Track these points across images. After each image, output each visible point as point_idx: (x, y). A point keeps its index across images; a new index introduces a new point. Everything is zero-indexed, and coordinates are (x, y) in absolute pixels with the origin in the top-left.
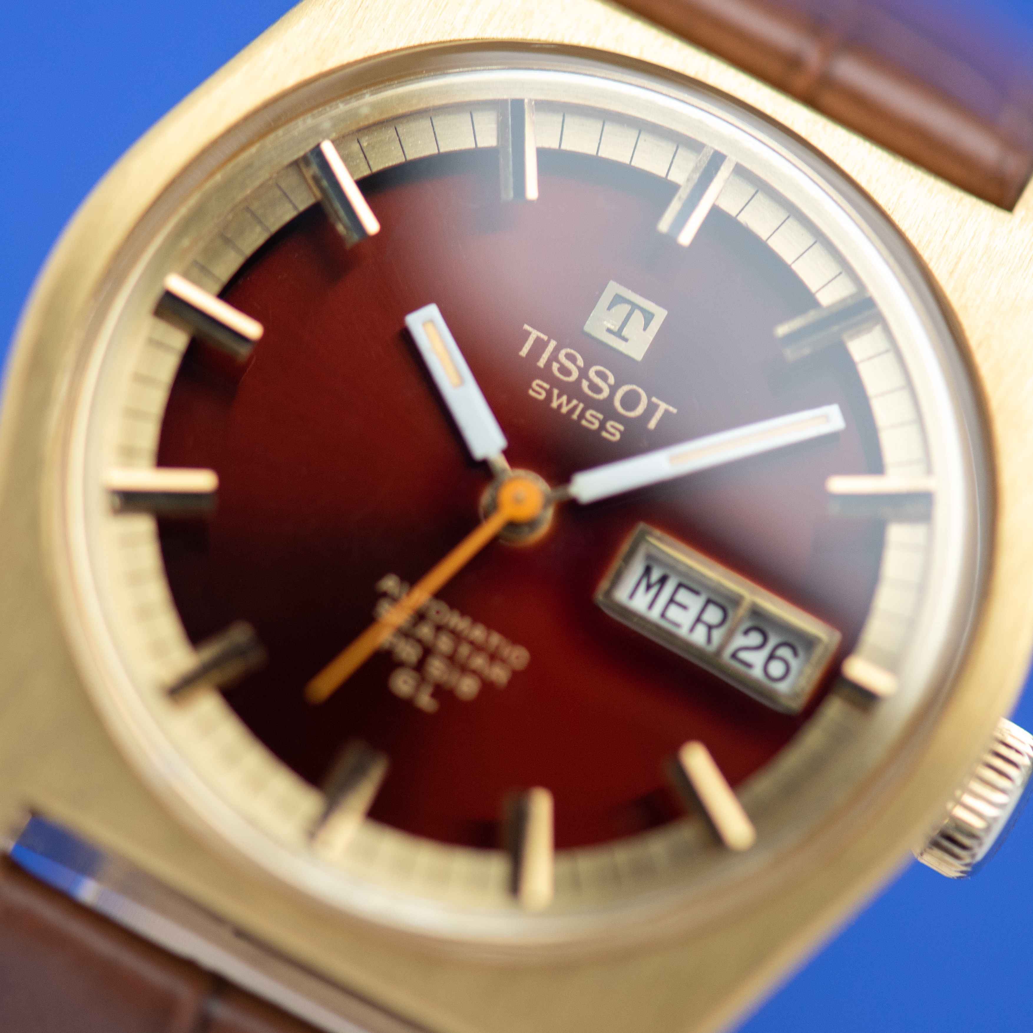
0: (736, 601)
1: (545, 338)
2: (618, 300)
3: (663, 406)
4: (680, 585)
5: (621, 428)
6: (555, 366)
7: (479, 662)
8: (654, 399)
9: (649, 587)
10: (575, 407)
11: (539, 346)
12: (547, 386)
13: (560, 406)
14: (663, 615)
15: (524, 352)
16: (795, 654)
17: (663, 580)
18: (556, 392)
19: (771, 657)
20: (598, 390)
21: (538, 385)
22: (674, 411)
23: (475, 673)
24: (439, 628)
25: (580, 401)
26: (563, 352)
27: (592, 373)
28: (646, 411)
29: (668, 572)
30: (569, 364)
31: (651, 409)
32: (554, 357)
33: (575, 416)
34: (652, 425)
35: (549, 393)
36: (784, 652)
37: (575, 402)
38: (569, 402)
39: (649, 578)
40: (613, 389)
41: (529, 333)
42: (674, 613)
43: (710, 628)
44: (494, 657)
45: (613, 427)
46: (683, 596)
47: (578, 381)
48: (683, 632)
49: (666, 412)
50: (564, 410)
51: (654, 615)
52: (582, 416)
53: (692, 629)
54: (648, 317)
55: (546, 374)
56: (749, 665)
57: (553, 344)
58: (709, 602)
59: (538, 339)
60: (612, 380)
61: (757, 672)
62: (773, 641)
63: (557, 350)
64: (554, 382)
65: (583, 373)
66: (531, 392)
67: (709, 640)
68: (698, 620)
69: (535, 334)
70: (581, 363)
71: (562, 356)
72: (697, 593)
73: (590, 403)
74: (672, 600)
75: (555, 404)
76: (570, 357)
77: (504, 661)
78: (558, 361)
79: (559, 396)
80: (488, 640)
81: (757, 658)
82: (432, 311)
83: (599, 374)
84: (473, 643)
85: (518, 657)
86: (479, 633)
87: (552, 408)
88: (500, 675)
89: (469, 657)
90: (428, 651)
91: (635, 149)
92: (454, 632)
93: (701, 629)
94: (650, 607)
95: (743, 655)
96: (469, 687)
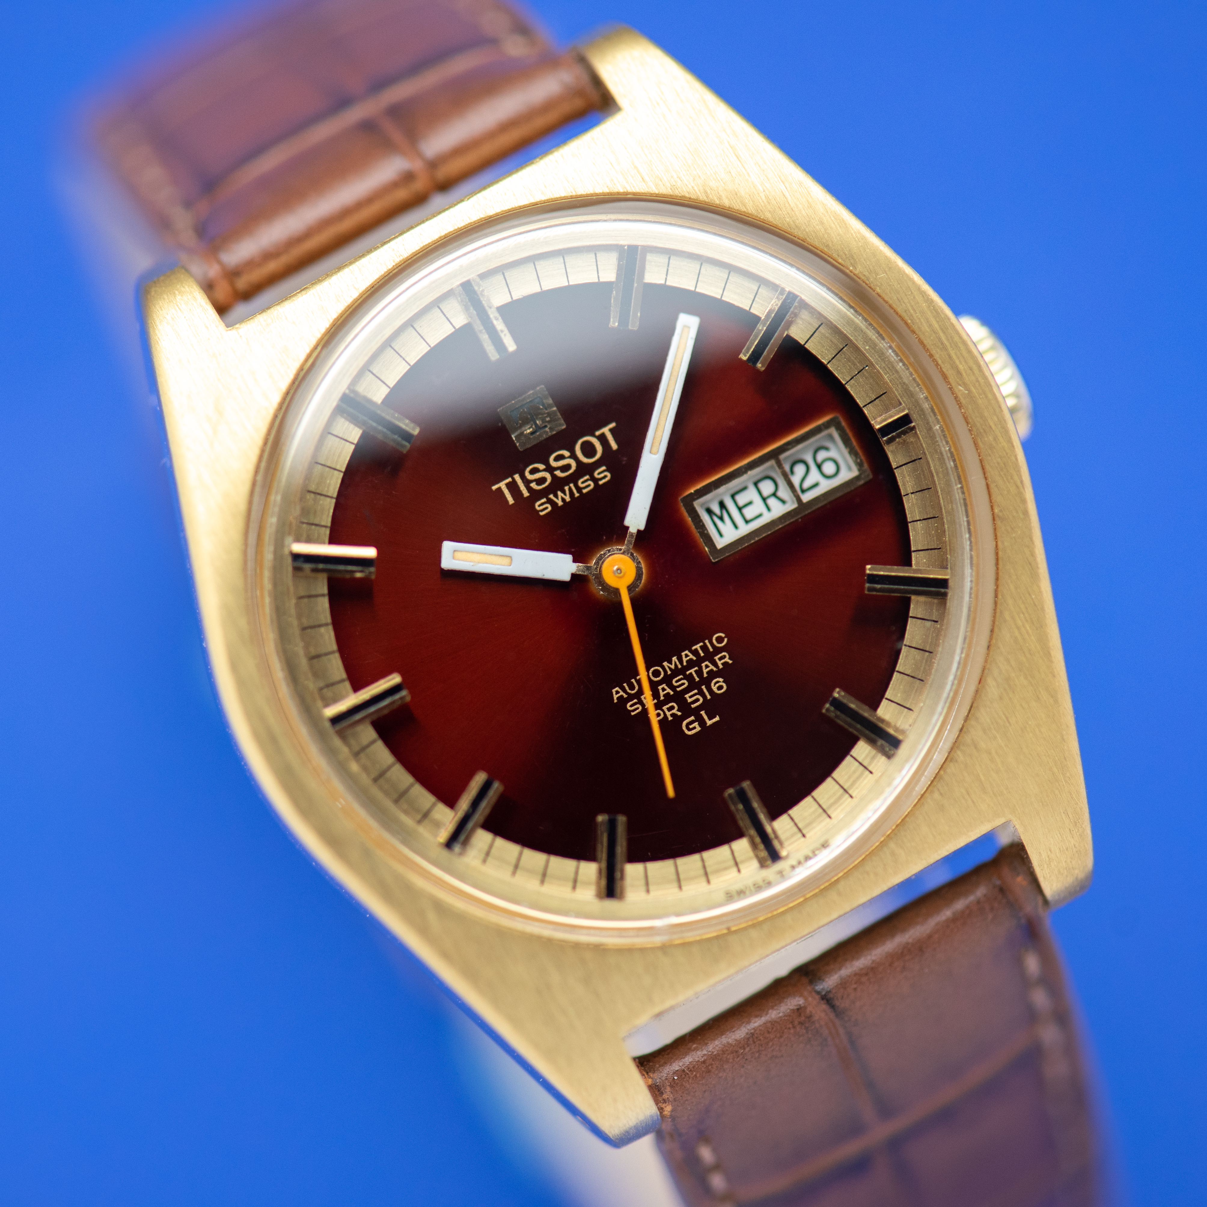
1: (510, 480)
3: (606, 430)
4: (733, 496)
5: (604, 468)
6: (533, 485)
7: (707, 667)
8: (598, 433)
9: (721, 518)
10: (570, 489)
11: (513, 487)
12: (544, 500)
13: (563, 500)
14: (747, 522)
15: (511, 501)
16: (827, 449)
17: (722, 505)
18: (551, 496)
19: (819, 467)
20: (568, 467)
21: (540, 506)
22: (614, 424)
23: (712, 675)
24: (667, 680)
25: (568, 484)
26: (527, 474)
27: (554, 464)
28: (602, 444)
30: (538, 476)
31: (603, 439)
32: (527, 483)
33: (577, 495)
34: (615, 446)
35: (550, 501)
36: (821, 456)
37: (567, 488)
38: (564, 492)
39: (716, 515)
40: (573, 456)
41: (499, 489)
42: (749, 513)
43: (774, 495)
44: (710, 657)
45: (600, 473)
46: (741, 499)
47: (554, 476)
48: (768, 516)
49: (611, 430)
50: (568, 499)
51: (744, 529)
52: (579, 489)
53: (769, 509)
54: (539, 400)
55: (535, 495)
56: (816, 485)
57: (517, 477)
58: (756, 484)
59: (507, 485)
60: (566, 453)
61: (825, 484)
62: (809, 459)
63: (523, 477)
64: (544, 493)
65: (550, 469)
66: (542, 514)
67: (783, 502)
68: (764, 499)
69: (502, 485)
70: (541, 467)
71: (530, 477)
72: (745, 489)
73: (574, 478)
74: (740, 509)
75: (560, 503)
76: (534, 471)
77: (717, 651)
78: (532, 481)
79: (556, 496)
80: (696, 653)
81: (814, 476)
82: (448, 547)
83: (557, 459)
84: (691, 664)
85: (720, 640)
86: (687, 656)
87: (562, 506)
88: (724, 659)
89: (699, 673)
90: (678, 697)
91: (422, 337)
92: (676, 672)
93: (772, 502)
94: (736, 526)
95: (806, 485)
96: (719, 685)
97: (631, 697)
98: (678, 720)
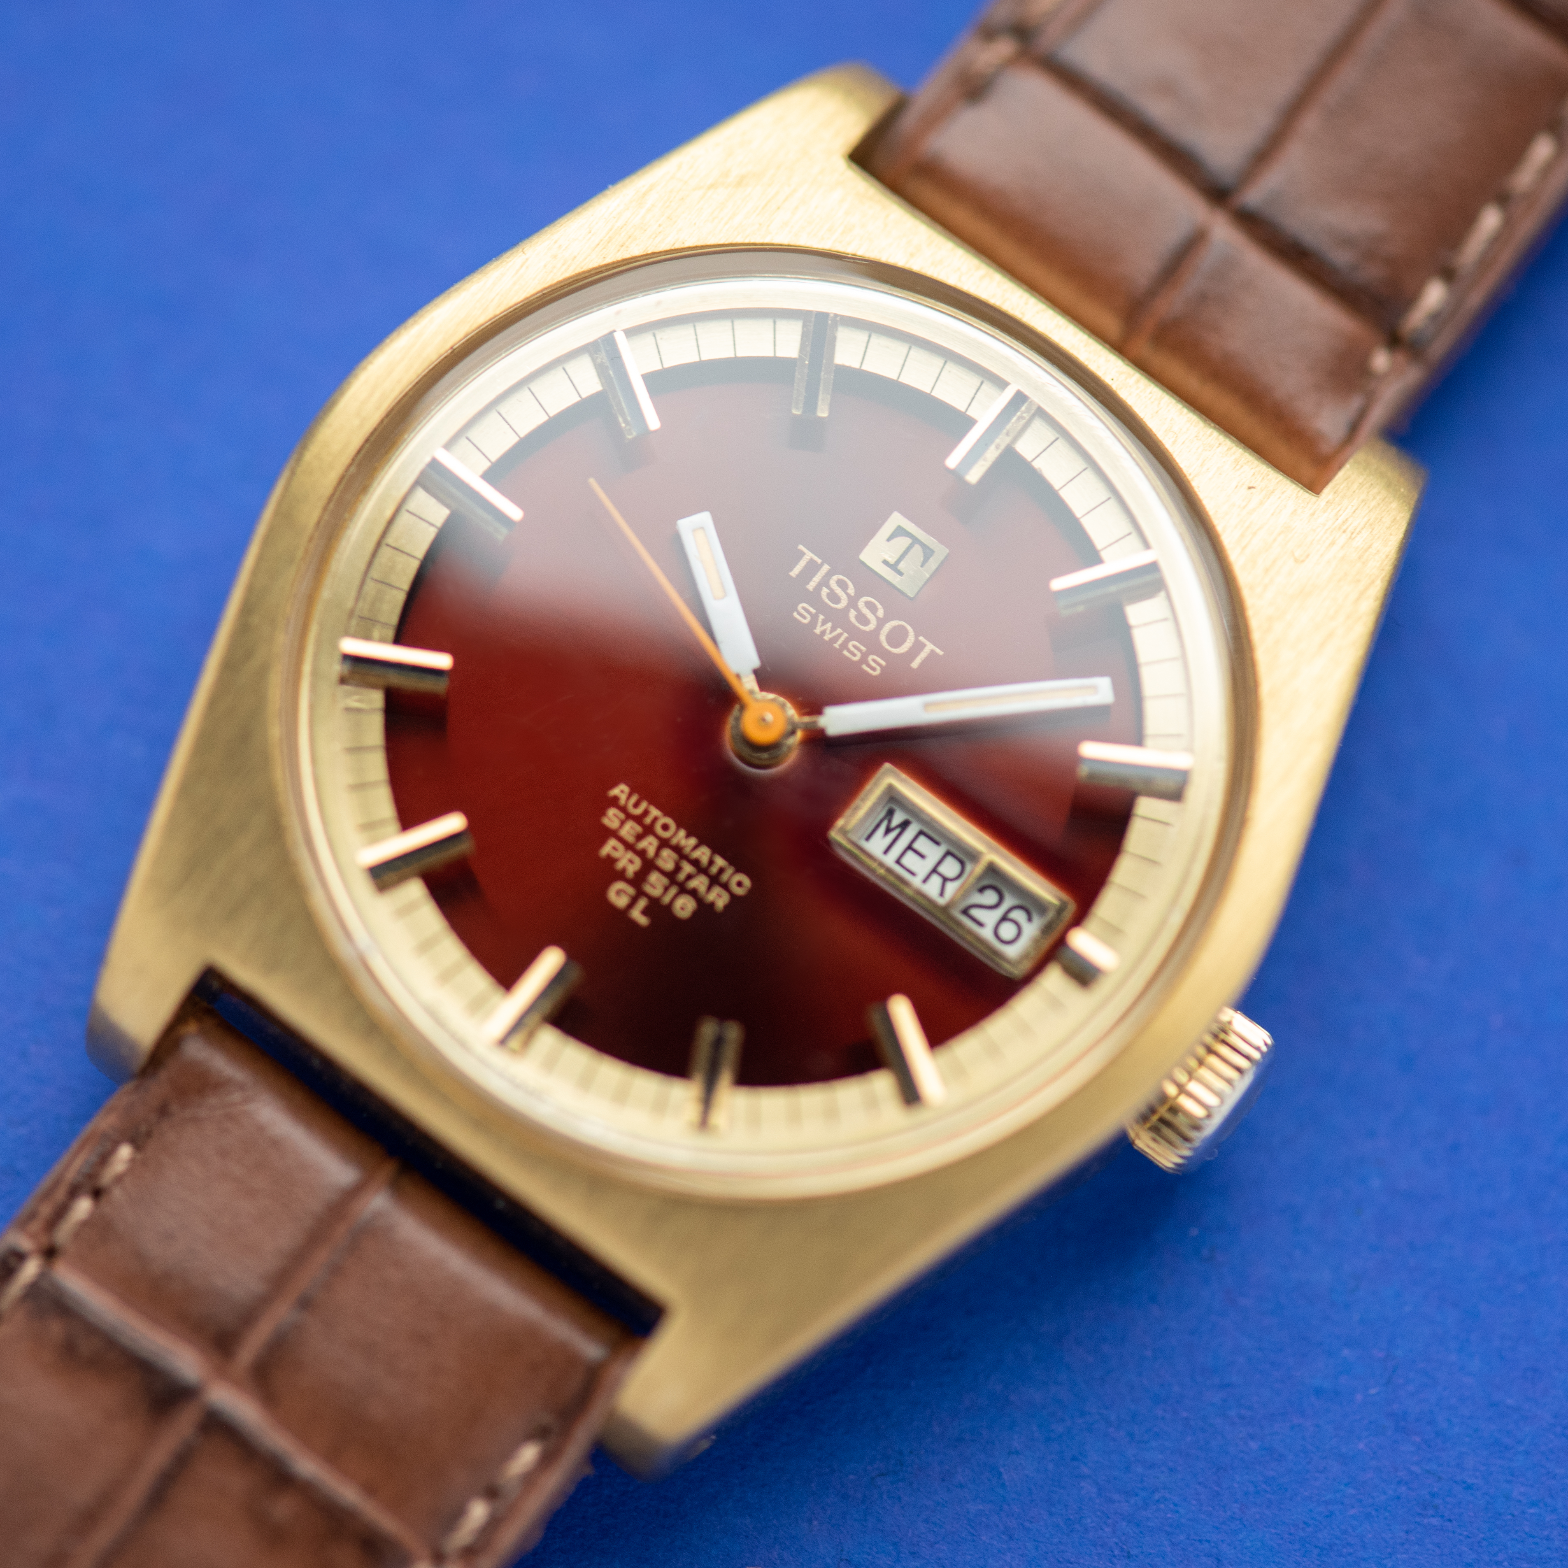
0: (974, 856)
1: (819, 561)
2: (900, 532)
3: (930, 647)
4: (921, 833)
5: (883, 663)
6: (825, 591)
7: (700, 883)
8: (921, 638)
9: (888, 831)
10: (840, 635)
11: (812, 569)
12: (813, 611)
13: (823, 633)
14: (898, 862)
15: (795, 572)
16: (1030, 919)
17: (905, 825)
18: (821, 617)
19: (1004, 918)
20: (865, 621)
21: (804, 608)
22: (941, 653)
23: (694, 893)
24: (664, 843)
25: (845, 630)
26: (835, 578)
27: (861, 604)
28: (911, 649)
29: (910, 819)
30: (839, 591)
31: (918, 647)
32: (825, 582)
33: (837, 645)
34: (915, 664)
35: (814, 618)
36: (1019, 916)
37: (839, 631)
38: (833, 629)
39: (890, 822)
40: (881, 623)
41: (803, 554)
42: (910, 860)
43: (945, 880)
44: (714, 881)
45: (874, 661)
46: (922, 844)
47: (846, 610)
48: (916, 882)
49: (932, 651)
50: (827, 637)
51: (889, 860)
52: (844, 646)
53: (925, 881)
54: (928, 552)
55: (814, 598)
56: (980, 924)
57: (826, 568)
58: (948, 853)
59: (811, 561)
60: (881, 613)
61: (987, 933)
62: (1009, 902)
63: (829, 575)
64: (821, 607)
65: (853, 602)
66: (795, 614)
67: (942, 894)
68: (934, 871)
69: (809, 555)
70: (851, 591)
71: (833, 583)
72: (937, 843)
73: (855, 634)
74: (910, 847)
75: (818, 631)
76: (842, 585)
77: (725, 886)
78: (829, 587)
79: (824, 623)
80: (711, 862)
81: (989, 918)
82: (704, 518)
83: (869, 605)
84: (695, 863)
85: (740, 884)
86: (703, 854)
87: (815, 634)
88: (719, 899)
89: (689, 877)
90: (649, 865)
91: (938, 378)
92: (677, 849)
93: (936, 880)
94: (886, 852)
95: (975, 912)
96: (684, 907)
97: (623, 809)
98: (621, 875)
